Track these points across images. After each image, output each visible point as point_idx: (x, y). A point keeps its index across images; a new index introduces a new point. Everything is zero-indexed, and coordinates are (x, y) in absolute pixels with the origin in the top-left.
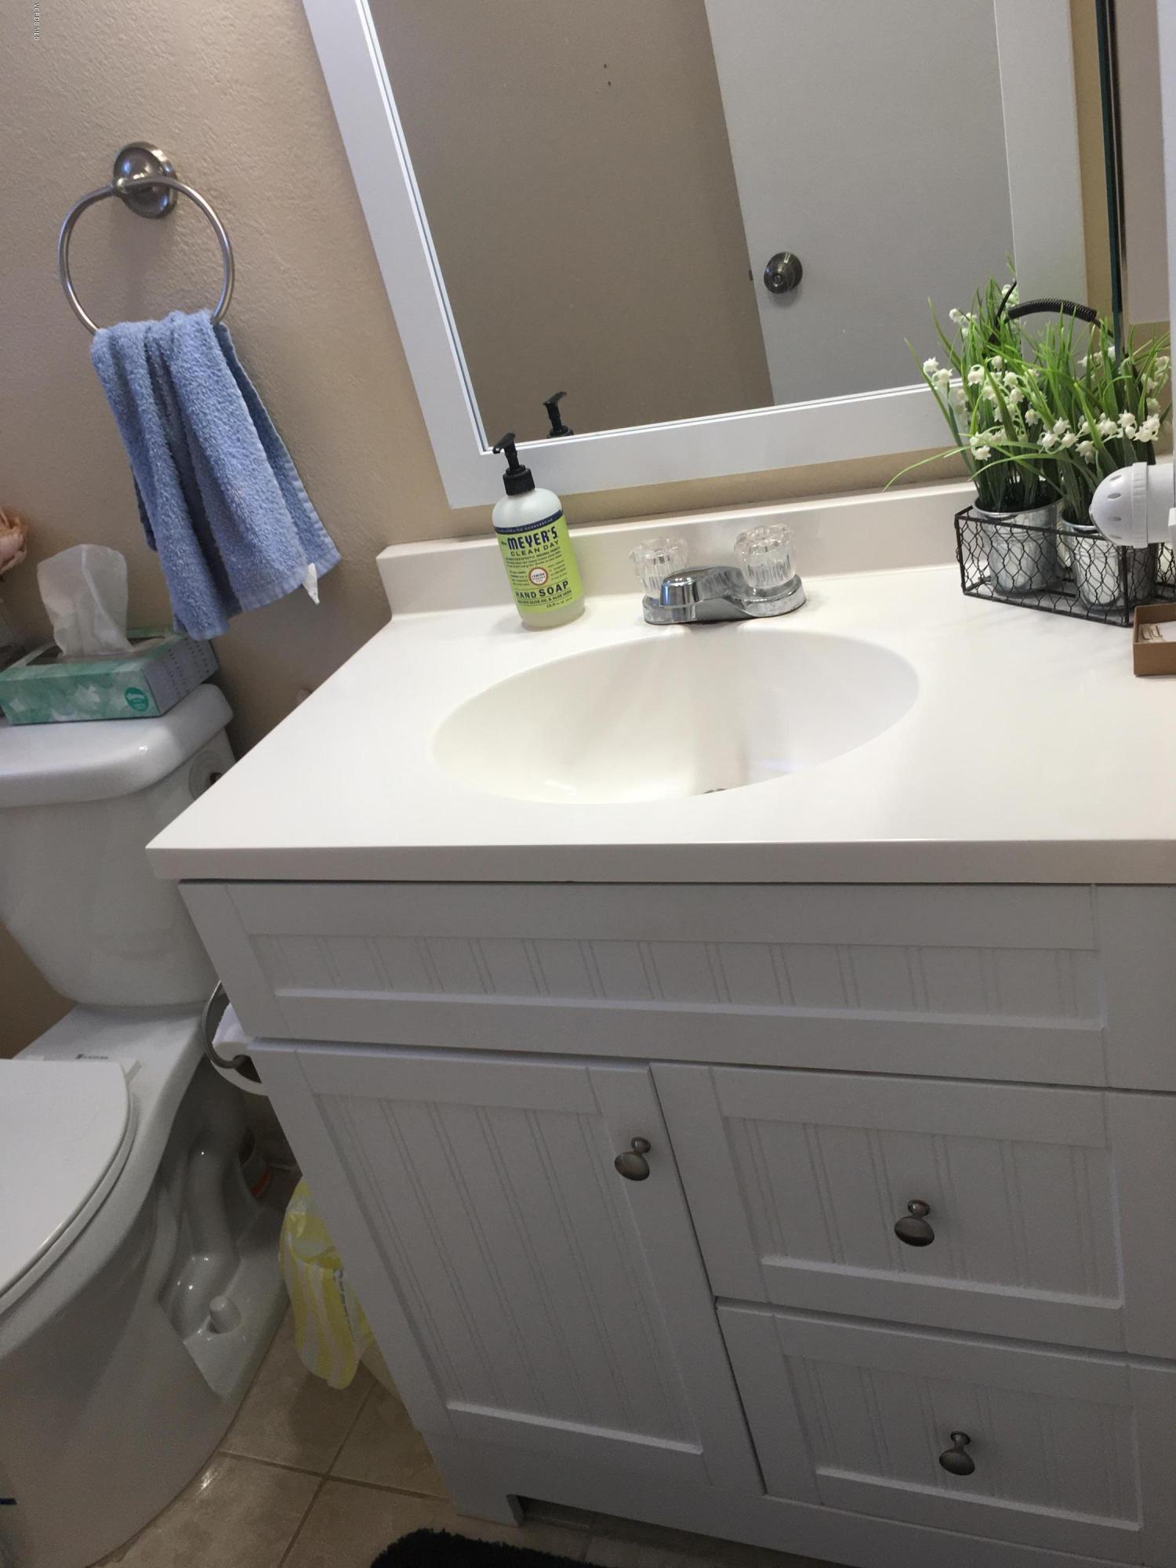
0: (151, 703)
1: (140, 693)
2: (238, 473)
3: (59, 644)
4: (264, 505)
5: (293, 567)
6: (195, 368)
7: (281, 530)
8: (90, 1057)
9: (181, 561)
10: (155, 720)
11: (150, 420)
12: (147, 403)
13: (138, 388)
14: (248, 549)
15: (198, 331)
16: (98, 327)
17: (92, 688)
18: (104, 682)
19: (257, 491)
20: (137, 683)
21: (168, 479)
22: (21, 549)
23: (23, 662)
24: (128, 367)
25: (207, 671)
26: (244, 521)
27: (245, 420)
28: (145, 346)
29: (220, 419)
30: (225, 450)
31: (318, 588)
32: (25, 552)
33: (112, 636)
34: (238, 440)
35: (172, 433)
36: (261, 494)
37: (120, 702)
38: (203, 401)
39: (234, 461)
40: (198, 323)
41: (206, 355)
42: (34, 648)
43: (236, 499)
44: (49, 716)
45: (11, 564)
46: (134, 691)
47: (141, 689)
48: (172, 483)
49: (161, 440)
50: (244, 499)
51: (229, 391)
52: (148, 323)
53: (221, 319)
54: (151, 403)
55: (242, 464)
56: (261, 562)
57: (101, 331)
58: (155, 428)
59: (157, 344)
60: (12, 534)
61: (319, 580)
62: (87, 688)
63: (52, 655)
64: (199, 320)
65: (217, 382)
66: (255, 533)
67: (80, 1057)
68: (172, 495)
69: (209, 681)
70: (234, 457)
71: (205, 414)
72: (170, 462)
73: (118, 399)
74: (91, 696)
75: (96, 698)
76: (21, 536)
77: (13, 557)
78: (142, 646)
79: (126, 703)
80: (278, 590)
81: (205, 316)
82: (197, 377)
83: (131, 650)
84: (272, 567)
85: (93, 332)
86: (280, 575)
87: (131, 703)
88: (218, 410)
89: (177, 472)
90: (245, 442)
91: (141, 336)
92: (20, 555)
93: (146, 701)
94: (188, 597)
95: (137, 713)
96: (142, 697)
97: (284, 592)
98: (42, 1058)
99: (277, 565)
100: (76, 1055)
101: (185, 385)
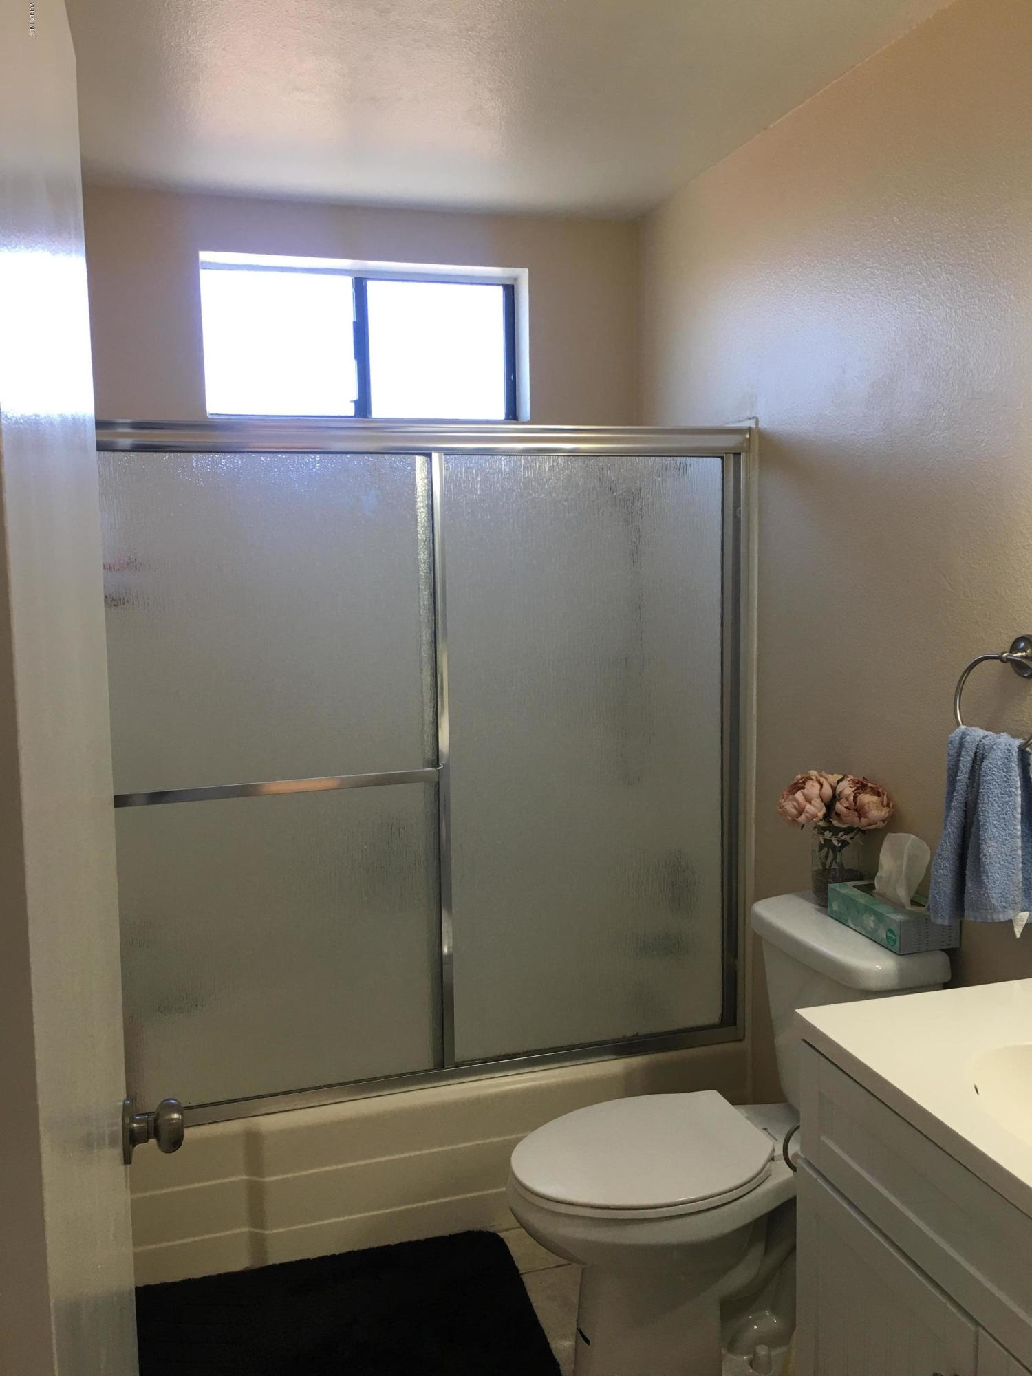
0: (897, 944)
1: (895, 935)
2: (994, 837)
3: (875, 883)
4: (1002, 863)
5: (1005, 908)
6: (994, 769)
7: (1007, 882)
8: (769, 1134)
9: (941, 871)
10: (893, 955)
11: (960, 786)
12: (963, 776)
13: (962, 766)
14: (980, 883)
15: (1007, 750)
16: (963, 724)
17: (872, 918)
18: (880, 918)
19: (1002, 853)
20: (894, 928)
21: (955, 822)
22: (883, 821)
23: (854, 883)
24: (963, 753)
25: (949, 945)
26: (984, 866)
27: (1015, 809)
28: (978, 745)
29: (997, 803)
30: (991, 821)
31: (1024, 928)
32: (885, 824)
33: (903, 894)
34: (1004, 818)
35: (970, 798)
36: (1004, 855)
37: (883, 934)
38: (991, 789)
39: (994, 830)
40: (1009, 745)
41: (1006, 765)
42: (861, 879)
43: (985, 851)
44: (847, 921)
45: (873, 827)
46: (892, 932)
47: (896, 933)
48: (956, 825)
49: (961, 799)
50: (990, 854)
51: (1011, 789)
52: (986, 733)
53: (1028, 746)
54: (965, 777)
55: (999, 833)
56: (984, 895)
57: (962, 727)
58: (961, 792)
59: (984, 747)
60: (882, 811)
61: (1026, 924)
62: (871, 916)
63: (869, 889)
64: (1011, 743)
65: (1006, 782)
66: (987, 876)
67: (765, 1129)
68: (954, 832)
69: (948, 951)
70: (996, 827)
71: (989, 797)
72: (962, 814)
73: (951, 767)
74: (870, 922)
75: (872, 925)
76: (887, 814)
77: (876, 824)
78: (915, 909)
79: (885, 937)
80: (989, 917)
81: (1017, 743)
82: (994, 774)
83: (909, 907)
84: (990, 901)
85: (959, 725)
86: (993, 908)
87: (887, 937)
88: (998, 797)
89: (963, 821)
90: (1008, 822)
91: (978, 739)
92: (881, 825)
93: (895, 941)
94: (937, 893)
95: (886, 945)
96: (894, 938)
97: (993, 919)
98: (746, 1115)
99: (994, 901)
100: (765, 1127)
101: (984, 776)
